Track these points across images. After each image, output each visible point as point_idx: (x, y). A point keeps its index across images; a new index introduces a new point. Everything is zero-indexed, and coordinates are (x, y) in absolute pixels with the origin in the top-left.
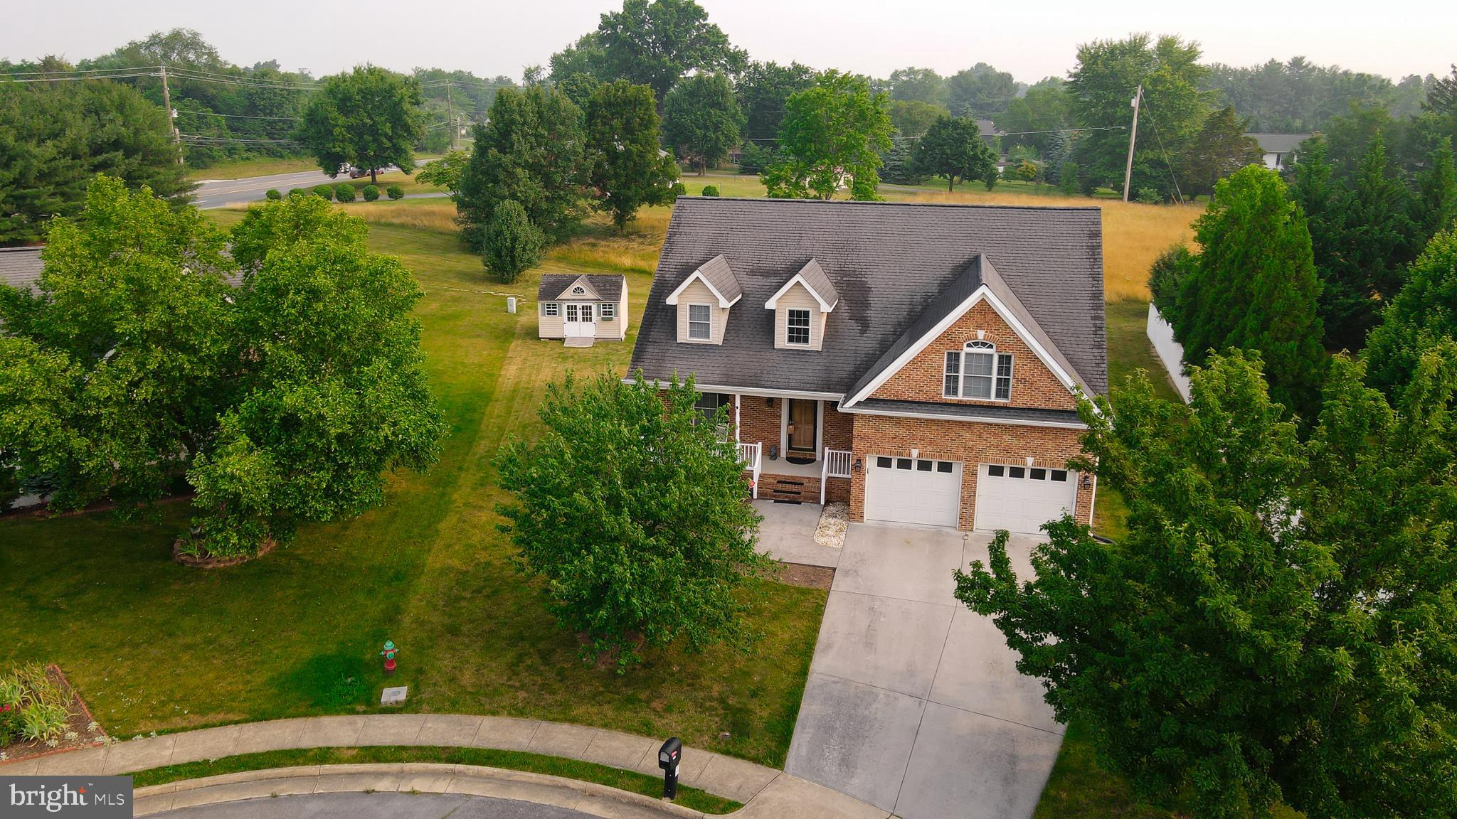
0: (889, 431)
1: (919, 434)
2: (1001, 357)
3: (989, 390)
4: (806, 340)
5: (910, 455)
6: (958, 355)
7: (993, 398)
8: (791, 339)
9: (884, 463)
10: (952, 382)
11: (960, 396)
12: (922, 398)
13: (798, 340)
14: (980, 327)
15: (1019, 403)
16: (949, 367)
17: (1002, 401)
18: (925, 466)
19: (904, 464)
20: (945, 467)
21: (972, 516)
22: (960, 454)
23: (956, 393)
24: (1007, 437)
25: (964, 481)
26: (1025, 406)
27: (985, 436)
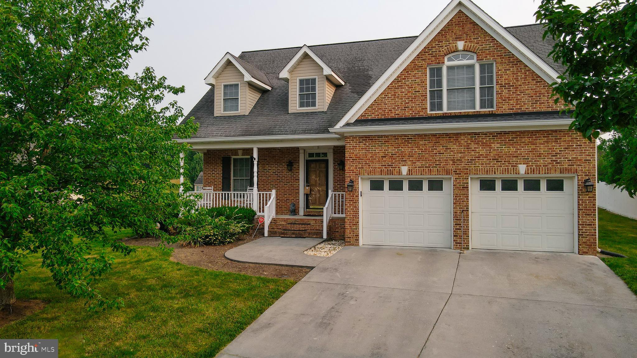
0: (378, 150)
1: (407, 150)
2: (482, 67)
3: (474, 101)
4: (314, 104)
5: (400, 173)
6: (440, 70)
7: (478, 108)
8: (302, 105)
9: (377, 186)
10: (436, 95)
11: (445, 110)
12: (408, 114)
13: (308, 106)
14: (459, 38)
15: (505, 108)
16: (432, 82)
17: (487, 110)
18: (416, 186)
19: (396, 186)
20: (436, 185)
21: (466, 233)
22: (450, 167)
23: (440, 108)
24: (495, 146)
25: (456, 196)
26: (511, 111)
27: (473, 146)
